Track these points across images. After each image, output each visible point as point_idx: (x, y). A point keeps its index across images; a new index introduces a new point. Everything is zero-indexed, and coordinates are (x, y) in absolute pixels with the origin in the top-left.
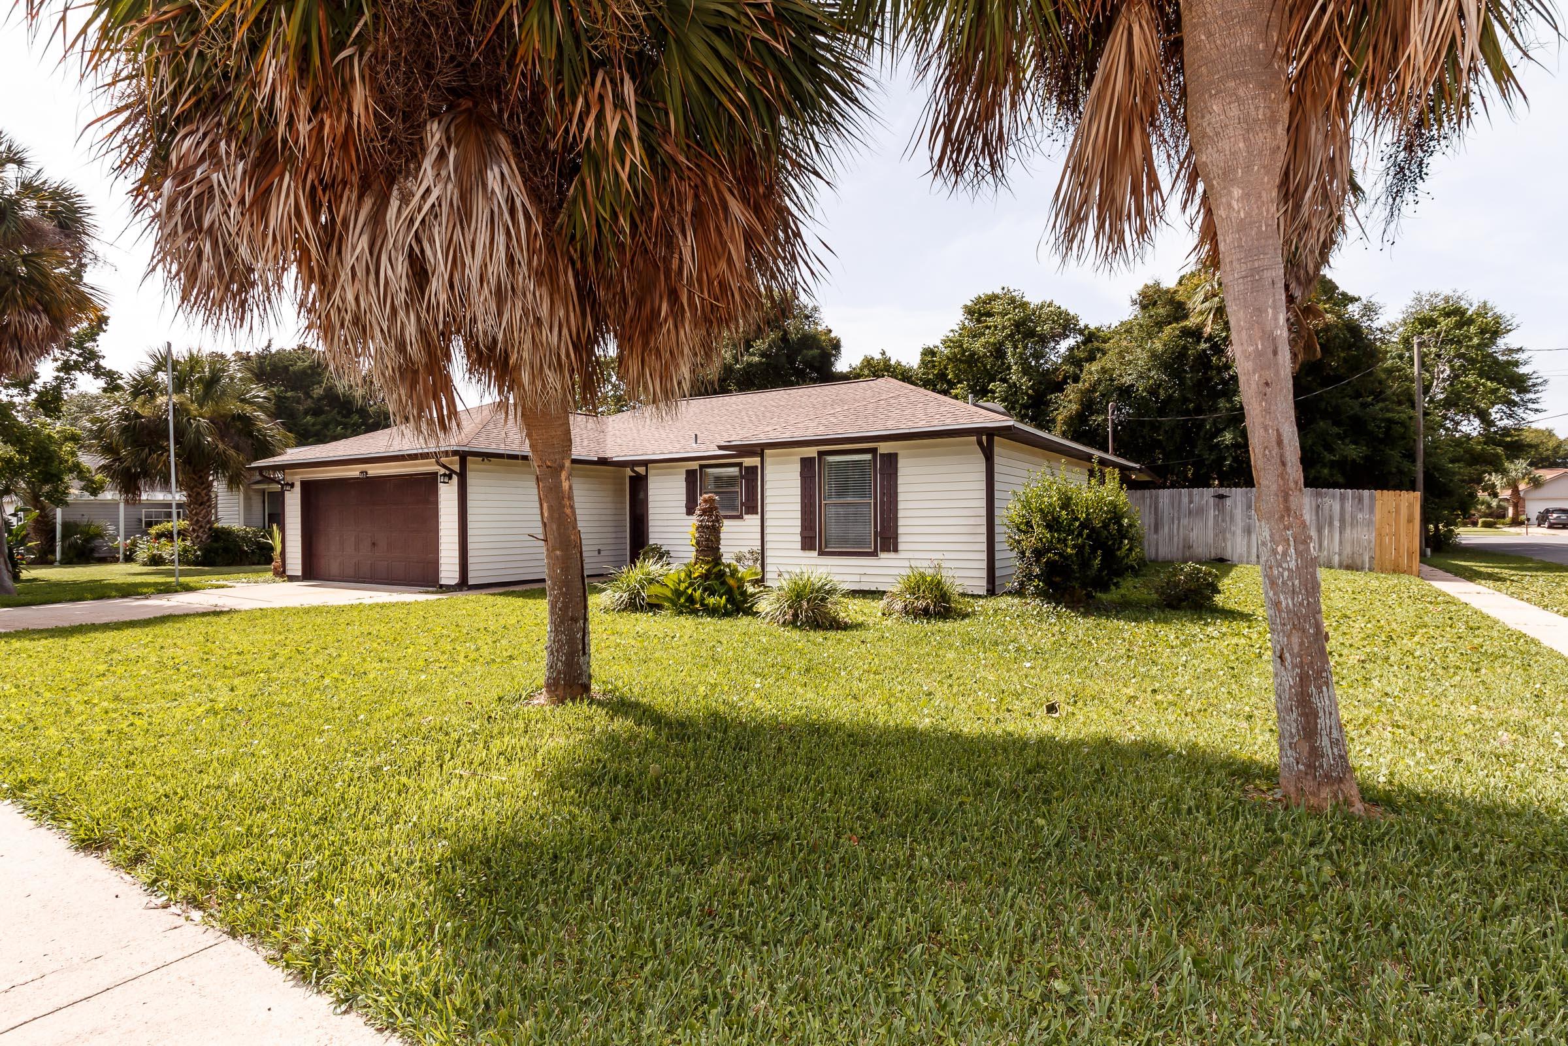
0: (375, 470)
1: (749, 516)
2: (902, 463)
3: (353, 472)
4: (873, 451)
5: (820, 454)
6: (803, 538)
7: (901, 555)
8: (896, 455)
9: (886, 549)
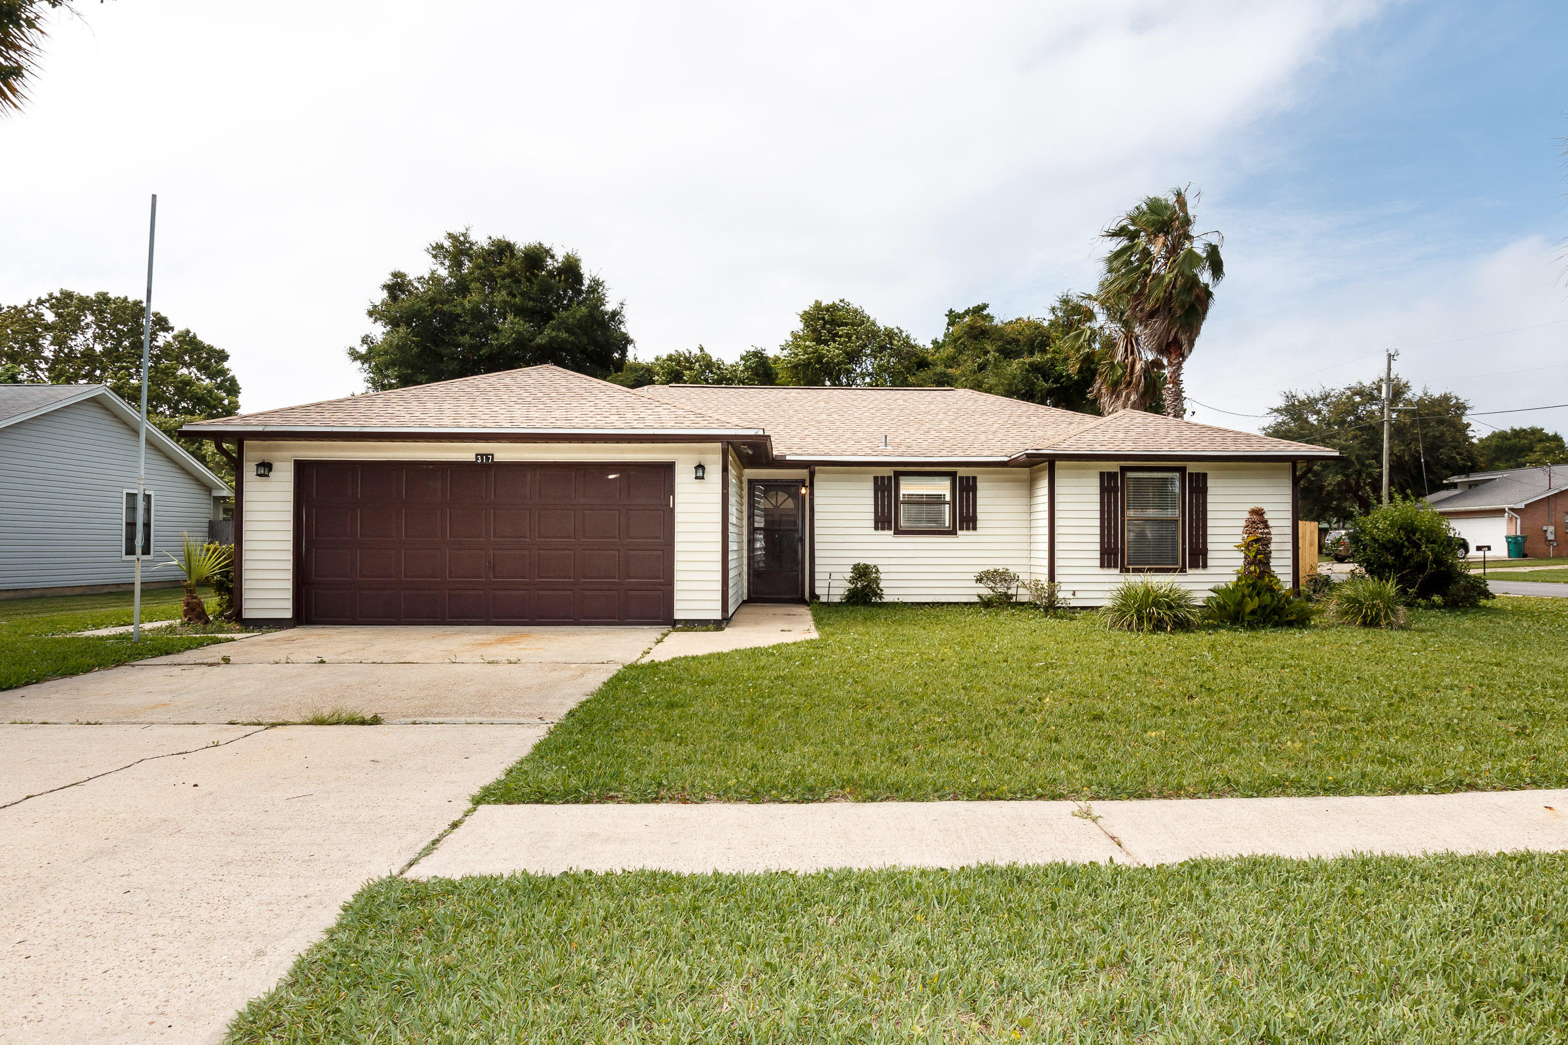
0: (504, 453)
1: (965, 532)
2: (1210, 483)
3: (465, 453)
4: (1182, 470)
5: (1124, 469)
6: (1103, 552)
7: (1209, 570)
8: (1206, 474)
9: (1194, 565)
